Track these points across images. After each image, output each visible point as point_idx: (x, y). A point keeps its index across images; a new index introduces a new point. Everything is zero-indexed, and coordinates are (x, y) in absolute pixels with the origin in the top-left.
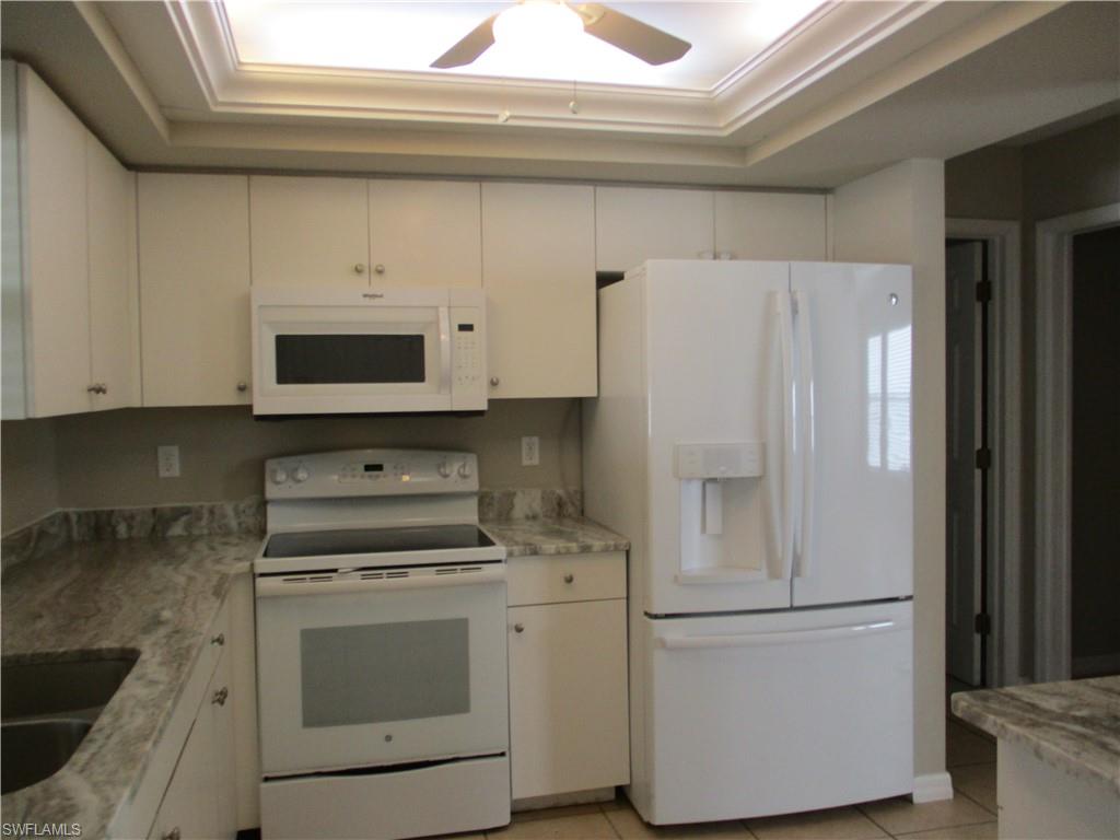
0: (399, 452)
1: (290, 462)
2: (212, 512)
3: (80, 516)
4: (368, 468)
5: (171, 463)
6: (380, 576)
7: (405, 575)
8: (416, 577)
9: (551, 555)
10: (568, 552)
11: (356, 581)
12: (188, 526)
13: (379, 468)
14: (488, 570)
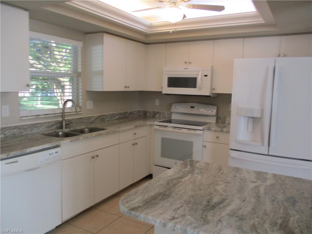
0: (198, 104)
1: (177, 104)
2: (163, 113)
3: (143, 111)
4: (192, 107)
5: (157, 102)
6: (176, 129)
7: (181, 129)
8: (183, 130)
9: (213, 131)
10: (217, 131)
11: (171, 129)
12: (159, 115)
13: (193, 107)
14: (198, 132)
